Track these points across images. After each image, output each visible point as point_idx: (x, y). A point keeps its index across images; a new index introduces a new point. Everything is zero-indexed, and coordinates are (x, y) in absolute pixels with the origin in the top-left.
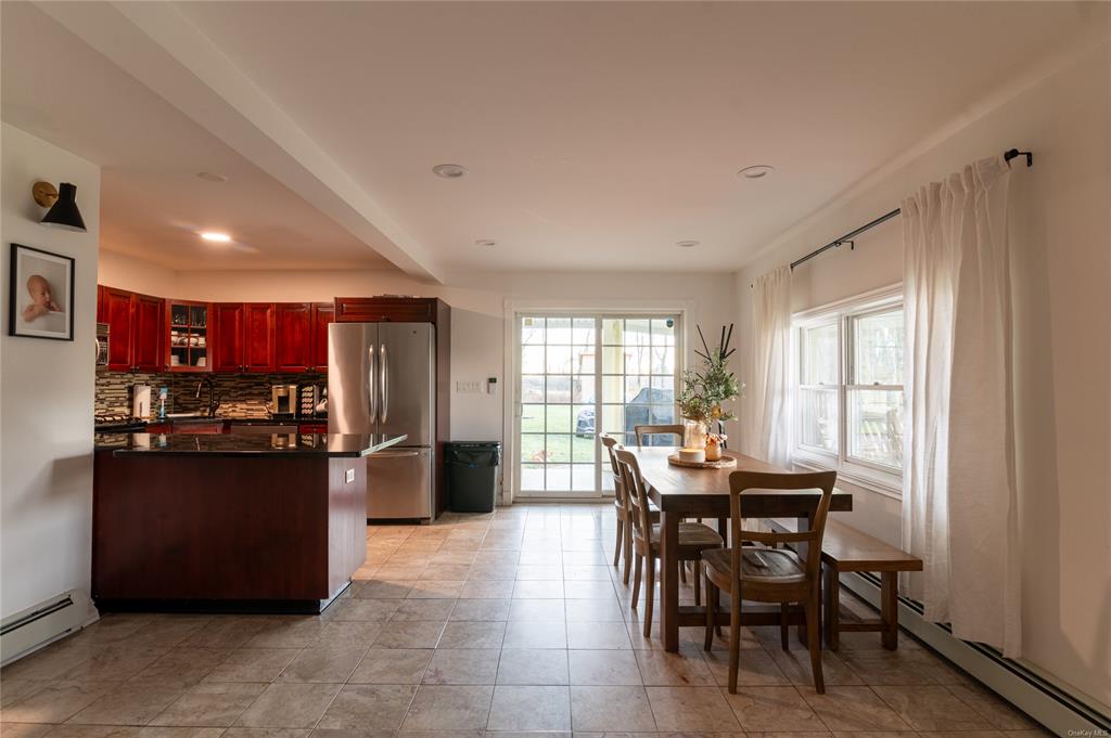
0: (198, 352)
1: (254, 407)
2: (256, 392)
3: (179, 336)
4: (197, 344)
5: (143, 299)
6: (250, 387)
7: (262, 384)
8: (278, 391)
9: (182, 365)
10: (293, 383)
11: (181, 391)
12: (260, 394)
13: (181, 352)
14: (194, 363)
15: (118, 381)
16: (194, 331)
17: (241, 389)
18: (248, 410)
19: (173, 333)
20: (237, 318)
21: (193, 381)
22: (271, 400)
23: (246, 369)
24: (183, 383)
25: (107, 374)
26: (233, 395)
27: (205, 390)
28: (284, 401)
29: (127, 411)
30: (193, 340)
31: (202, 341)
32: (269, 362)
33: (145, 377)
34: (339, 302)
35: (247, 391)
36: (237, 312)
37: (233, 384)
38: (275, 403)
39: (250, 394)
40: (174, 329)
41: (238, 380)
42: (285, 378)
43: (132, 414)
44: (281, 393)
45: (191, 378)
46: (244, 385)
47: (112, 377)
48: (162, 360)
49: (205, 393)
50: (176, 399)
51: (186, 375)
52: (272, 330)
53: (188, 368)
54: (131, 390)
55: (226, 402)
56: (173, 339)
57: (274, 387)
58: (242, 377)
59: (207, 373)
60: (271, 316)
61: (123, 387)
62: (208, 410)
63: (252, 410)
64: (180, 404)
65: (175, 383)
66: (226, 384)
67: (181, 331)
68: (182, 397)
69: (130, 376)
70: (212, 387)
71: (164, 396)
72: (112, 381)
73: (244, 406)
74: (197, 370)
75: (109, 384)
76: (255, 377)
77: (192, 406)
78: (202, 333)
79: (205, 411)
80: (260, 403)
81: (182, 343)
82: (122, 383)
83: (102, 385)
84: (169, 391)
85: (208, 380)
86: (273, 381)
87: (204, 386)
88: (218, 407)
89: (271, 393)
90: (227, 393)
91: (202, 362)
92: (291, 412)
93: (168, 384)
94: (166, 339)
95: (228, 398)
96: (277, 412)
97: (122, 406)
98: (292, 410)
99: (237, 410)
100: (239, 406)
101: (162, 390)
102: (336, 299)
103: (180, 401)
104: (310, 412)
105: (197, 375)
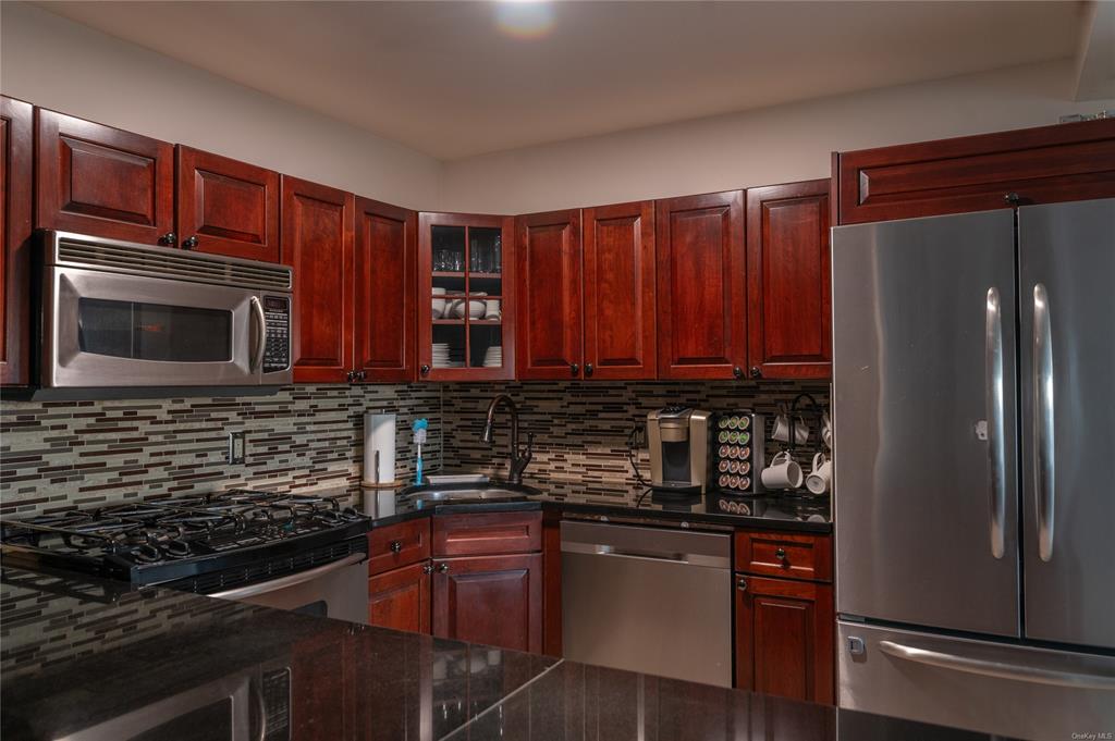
0: (487, 335)
1: (603, 463)
2: (606, 426)
3: (448, 300)
4: (483, 316)
5: (372, 210)
6: (593, 414)
7: (617, 408)
8: (662, 428)
9: (455, 365)
10: (695, 406)
11: (457, 421)
12: (617, 431)
13: (452, 334)
14: (478, 361)
15: (334, 404)
16: (477, 285)
17: (576, 418)
18: (589, 467)
19: (436, 291)
20: (565, 246)
21: (476, 399)
22: (645, 446)
23: (589, 373)
24: (459, 405)
25: (311, 389)
26: (556, 431)
27: (501, 419)
28: (676, 453)
29: (352, 469)
30: (475, 306)
31: (493, 308)
32: (639, 356)
33: (388, 392)
34: (848, 164)
35: (588, 424)
36: (565, 233)
37: (555, 406)
38: (654, 454)
39: (594, 431)
40: (437, 282)
41: (568, 397)
42: (670, 394)
43: (361, 478)
44: (672, 433)
45: (475, 392)
46: (579, 409)
47: (321, 394)
48: (415, 352)
49: (503, 426)
50: (448, 436)
51: (464, 386)
52: (647, 271)
53: (466, 372)
54: (360, 423)
55: (543, 448)
56: (437, 305)
57: (652, 416)
58: (575, 389)
59: (506, 382)
60: (644, 234)
61: (343, 415)
62: (508, 465)
63: (598, 468)
64: (455, 450)
65: (448, 404)
66: (544, 406)
67: (453, 286)
68: (459, 435)
69: (357, 391)
70: (515, 413)
71: (420, 436)
72: (322, 404)
73: (582, 459)
74: (482, 377)
75: (315, 410)
76: (603, 390)
77: (477, 455)
78: (493, 289)
79: (501, 466)
80: (616, 454)
81: (454, 314)
82: (342, 408)
83: (301, 414)
84: (431, 421)
85: (510, 399)
86: (644, 401)
87: (499, 410)
88: (528, 460)
89: (642, 429)
90: (544, 427)
91: (494, 359)
92: (695, 481)
93: (433, 406)
94: (418, 305)
95: (545, 438)
96: (658, 481)
97: (342, 458)
98: (697, 480)
99: (567, 466)
100: (571, 457)
101: (418, 423)
102: (837, 157)
103: (455, 443)
104: (744, 483)
105: (486, 386)
